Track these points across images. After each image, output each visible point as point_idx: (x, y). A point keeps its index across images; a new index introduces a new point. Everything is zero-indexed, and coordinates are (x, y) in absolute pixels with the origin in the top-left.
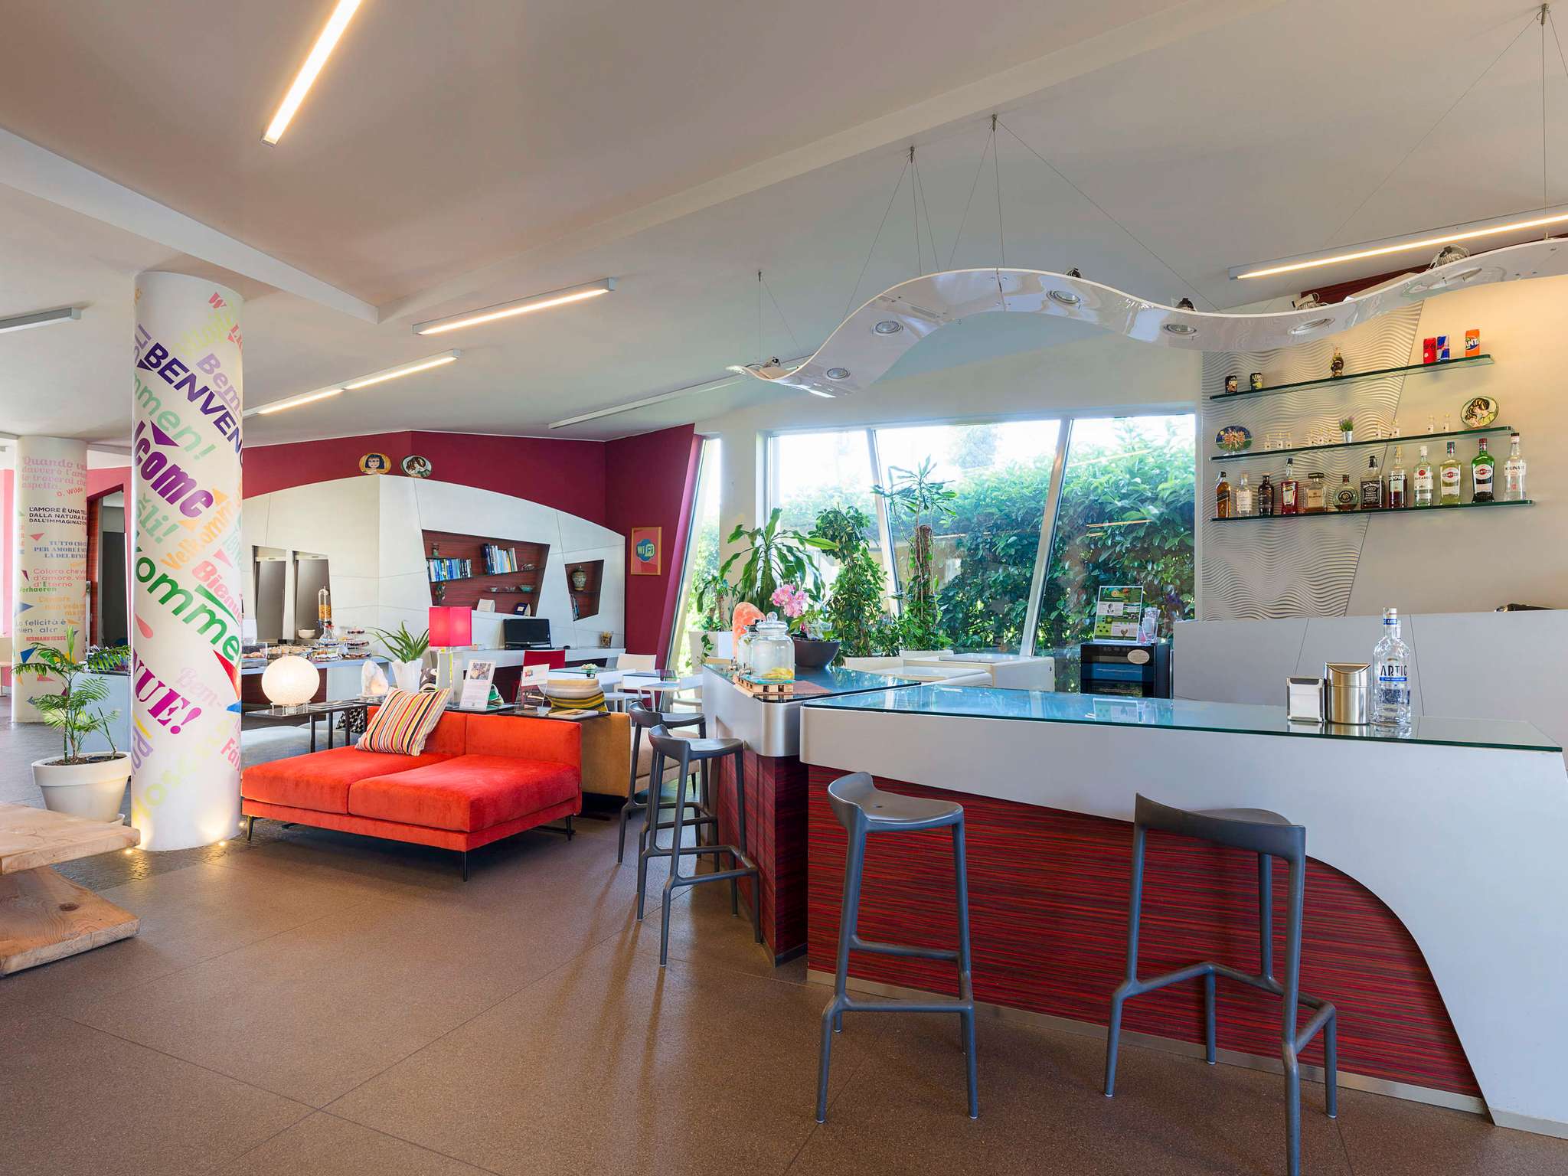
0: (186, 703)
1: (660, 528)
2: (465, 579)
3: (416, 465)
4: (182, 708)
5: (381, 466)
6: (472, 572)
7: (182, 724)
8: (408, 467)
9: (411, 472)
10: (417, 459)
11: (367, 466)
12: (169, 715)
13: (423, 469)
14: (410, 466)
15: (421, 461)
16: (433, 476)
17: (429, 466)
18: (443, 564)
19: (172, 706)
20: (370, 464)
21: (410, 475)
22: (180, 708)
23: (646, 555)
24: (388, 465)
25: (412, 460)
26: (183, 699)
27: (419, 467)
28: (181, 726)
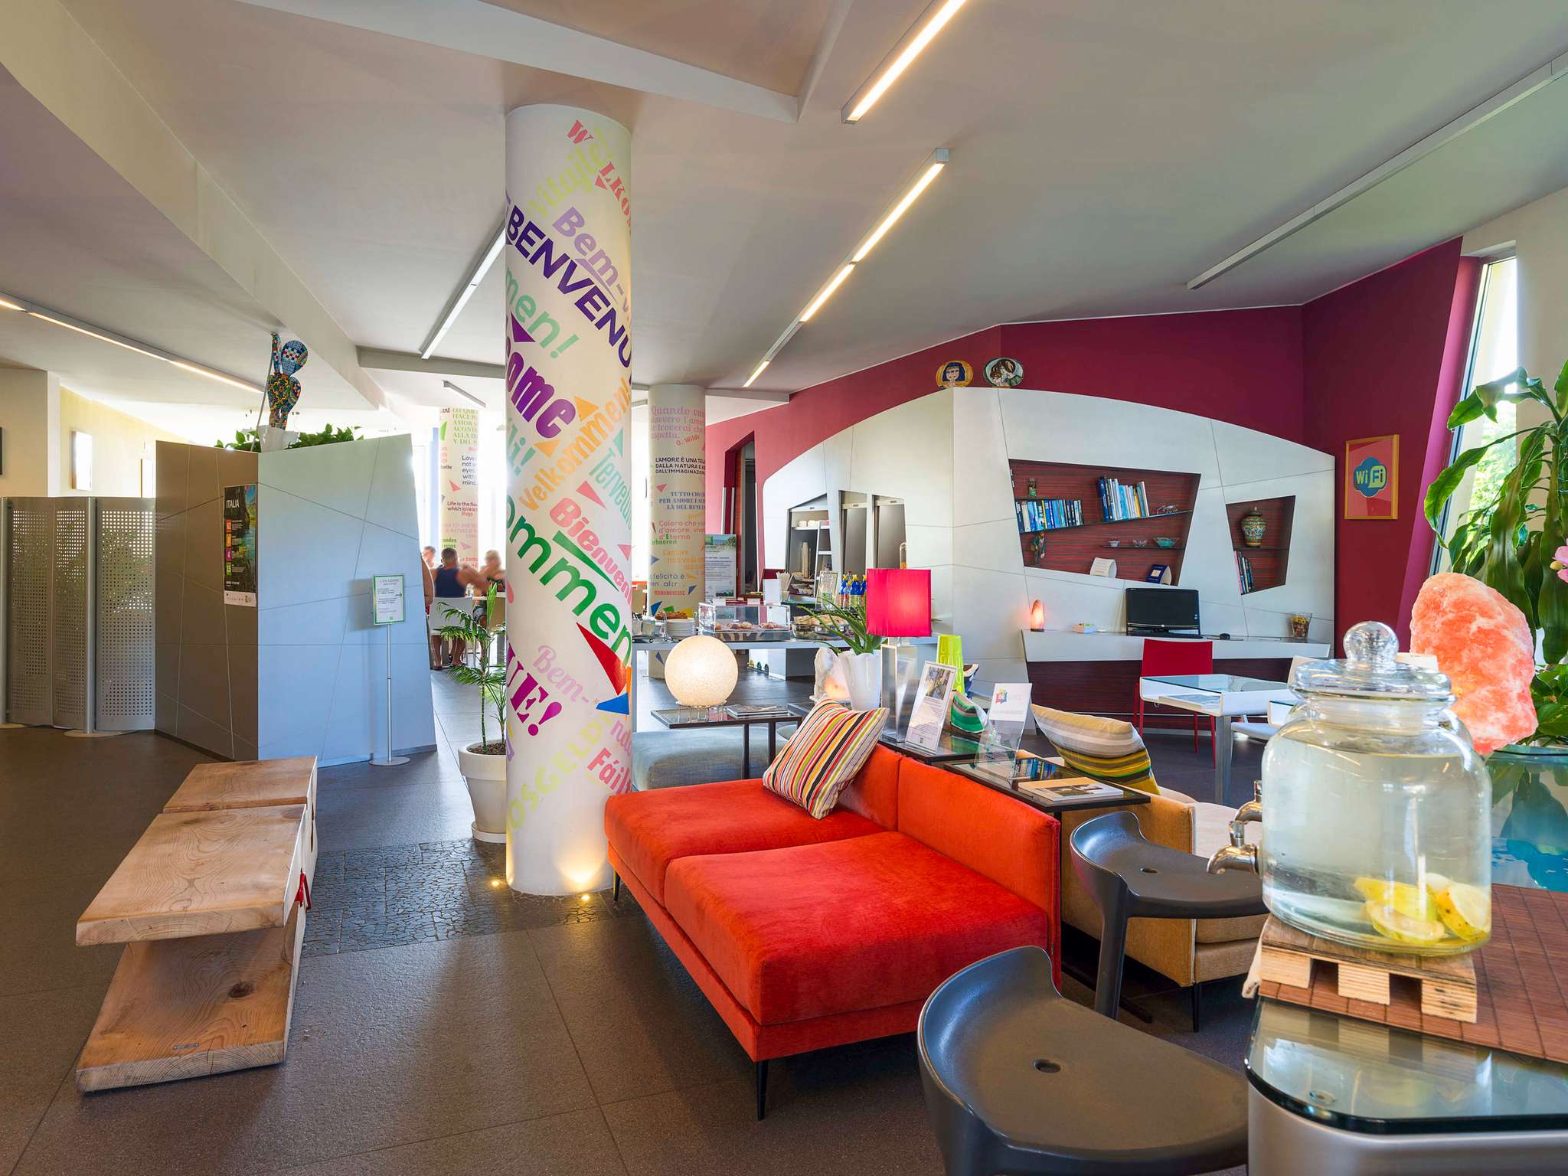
0: (544, 695)
1: (1396, 438)
2: (1072, 528)
3: (1003, 371)
4: (540, 701)
5: (961, 378)
6: (1083, 520)
7: (540, 723)
8: (992, 375)
9: (996, 381)
10: (1003, 363)
11: (945, 379)
12: (527, 708)
13: (1011, 376)
14: (995, 373)
15: (1010, 364)
16: (1026, 383)
17: (1020, 371)
18: (1040, 508)
19: (530, 696)
20: (948, 376)
21: (995, 386)
22: (538, 699)
23: (1371, 485)
24: (969, 374)
25: (997, 366)
26: (541, 689)
27: (1006, 372)
28: (538, 725)
